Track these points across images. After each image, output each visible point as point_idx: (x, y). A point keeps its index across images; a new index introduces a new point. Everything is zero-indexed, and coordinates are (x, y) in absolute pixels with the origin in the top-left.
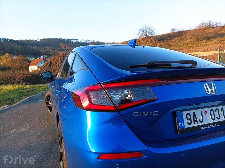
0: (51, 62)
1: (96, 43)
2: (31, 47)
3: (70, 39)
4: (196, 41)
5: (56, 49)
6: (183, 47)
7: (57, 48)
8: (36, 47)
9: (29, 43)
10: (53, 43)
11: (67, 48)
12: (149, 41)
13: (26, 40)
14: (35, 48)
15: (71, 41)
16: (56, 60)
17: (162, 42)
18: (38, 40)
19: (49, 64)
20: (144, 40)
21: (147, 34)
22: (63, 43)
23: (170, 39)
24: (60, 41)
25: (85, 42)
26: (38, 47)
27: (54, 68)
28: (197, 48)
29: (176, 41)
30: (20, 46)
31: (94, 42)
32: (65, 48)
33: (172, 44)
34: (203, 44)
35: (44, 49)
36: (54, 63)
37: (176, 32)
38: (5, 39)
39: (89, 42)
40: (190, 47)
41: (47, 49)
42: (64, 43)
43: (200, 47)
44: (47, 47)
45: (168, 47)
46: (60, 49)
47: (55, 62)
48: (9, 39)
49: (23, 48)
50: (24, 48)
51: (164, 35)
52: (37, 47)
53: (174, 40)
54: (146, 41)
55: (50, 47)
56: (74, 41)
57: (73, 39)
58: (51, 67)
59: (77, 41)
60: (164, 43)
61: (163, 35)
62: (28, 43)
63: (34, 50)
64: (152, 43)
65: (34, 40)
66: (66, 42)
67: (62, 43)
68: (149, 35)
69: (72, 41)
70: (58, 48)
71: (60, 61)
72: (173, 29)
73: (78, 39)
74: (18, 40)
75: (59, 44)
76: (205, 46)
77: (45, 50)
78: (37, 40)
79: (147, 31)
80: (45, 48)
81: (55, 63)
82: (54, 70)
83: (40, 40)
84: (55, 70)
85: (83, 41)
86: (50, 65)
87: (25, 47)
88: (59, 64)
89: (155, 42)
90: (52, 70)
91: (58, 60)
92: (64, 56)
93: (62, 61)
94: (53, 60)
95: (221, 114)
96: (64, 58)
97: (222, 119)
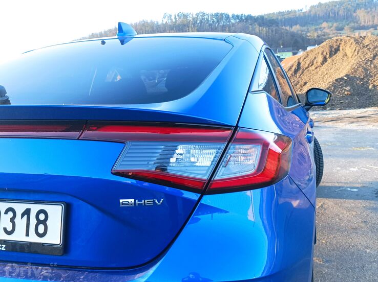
0: (299, 64)
2: (288, 28)
5: (346, 27)
7: (348, 25)
8: (298, 27)
9: (283, 20)
10: (340, 13)
11: (376, 22)
13: (280, 13)
14: (296, 29)
16: (311, 57)
18: (304, 10)
19: (293, 69)
22: (366, 9)
24: (358, 4)
26: (303, 27)
27: (305, 78)
30: (264, 29)
32: (371, 23)
35: (316, 30)
36: (307, 66)
38: (238, 16)
41: (324, 28)
42: (369, 9)
44: (325, 25)
46: (356, 25)
47: (308, 62)
48: (245, 16)
49: (270, 31)
50: (272, 31)
52: (301, 25)
55: (333, 25)
58: (298, 75)
62: (281, 20)
63: (293, 35)
65: (295, 12)
67: (363, 9)
70: (352, 24)
71: (320, 59)
74: (263, 14)
75: (355, 12)
77: (320, 32)
78: (301, 10)
80: (320, 26)
81: (309, 65)
82: (302, 83)
83: (308, 9)
84: (305, 83)
86: (296, 71)
87: (274, 29)
88: (316, 68)
90: (298, 82)
91: (315, 58)
92: (331, 47)
93: (325, 60)
94: (305, 58)
95: (21, 223)
96: (331, 52)
97: (19, 236)
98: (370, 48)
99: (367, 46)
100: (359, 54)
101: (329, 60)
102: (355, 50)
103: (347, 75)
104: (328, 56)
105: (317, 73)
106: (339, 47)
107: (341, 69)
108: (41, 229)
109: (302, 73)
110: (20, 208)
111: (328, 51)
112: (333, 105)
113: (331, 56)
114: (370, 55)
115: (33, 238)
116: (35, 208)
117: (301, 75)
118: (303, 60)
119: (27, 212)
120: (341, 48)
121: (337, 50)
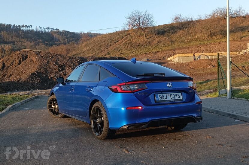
0: (4, 64)
1: (61, 32)
3: (19, 26)
4: (209, 36)
6: (191, 44)
11: (13, 40)
12: (143, 35)
15: (20, 29)
16: (11, 60)
17: (162, 36)
20: (136, 33)
21: (141, 25)
22: (7, 31)
23: (173, 33)
24: (2, 28)
25: (43, 30)
27: (9, 72)
28: (209, 46)
29: (182, 36)
31: (59, 32)
32: (10, 40)
33: (176, 40)
34: (217, 40)
36: (9, 65)
37: (181, 23)
39: (50, 31)
40: (200, 44)
42: (9, 32)
43: (213, 46)
45: (170, 44)
46: (2, 40)
47: (9, 63)
51: (165, 26)
53: (178, 34)
54: (139, 34)
56: (27, 29)
57: (23, 26)
58: (5, 70)
59: (30, 29)
60: (165, 38)
61: (163, 25)
64: (148, 37)
66: (12, 29)
67: (5, 31)
68: (144, 26)
69: (22, 29)
71: (17, 62)
72: (177, 18)
73: (31, 26)
76: (219, 43)
79: (140, 19)
81: (10, 65)
82: (9, 75)
84: (11, 75)
85: (40, 30)
86: (3, 68)
88: (15, 67)
89: (152, 37)
90: (6, 75)
91: (14, 61)
92: (23, 55)
93: (20, 63)
94: (7, 61)
95: (176, 96)
96: (23, 58)
97: (176, 98)
98: (45, 58)
99: (43, 56)
100: (39, 61)
101: (23, 63)
102: (37, 58)
103: (36, 72)
104: (21, 60)
105: (17, 69)
106: (27, 55)
107: (31, 68)
108: (179, 97)
109: (7, 69)
110: (175, 94)
111: (21, 57)
112: (33, 87)
113: (23, 60)
114: (45, 62)
115: (178, 99)
116: (177, 94)
117: (6, 70)
118: (6, 62)
119: (176, 94)
120: (28, 56)
121: (26, 57)
